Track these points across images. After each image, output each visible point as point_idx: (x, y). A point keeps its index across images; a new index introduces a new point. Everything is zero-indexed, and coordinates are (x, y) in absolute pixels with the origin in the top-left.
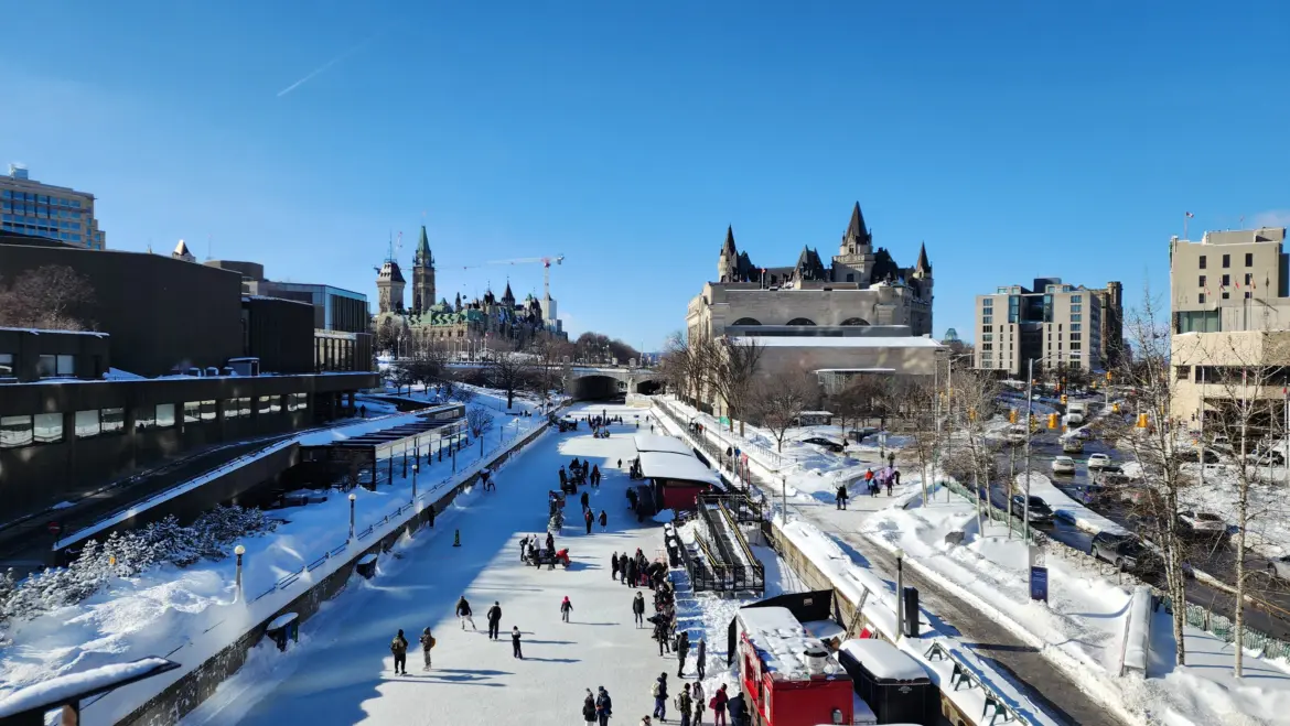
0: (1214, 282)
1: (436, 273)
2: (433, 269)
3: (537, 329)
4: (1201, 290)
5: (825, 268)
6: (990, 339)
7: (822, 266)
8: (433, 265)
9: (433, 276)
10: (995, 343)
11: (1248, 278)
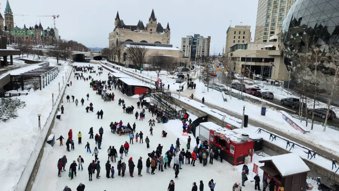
0: (237, 37)
1: (13, 17)
2: (12, 15)
3: (54, 38)
4: (234, 39)
5: (145, 27)
6: (185, 49)
7: (144, 26)
8: (12, 14)
9: (13, 18)
10: (186, 50)
11: (244, 37)
